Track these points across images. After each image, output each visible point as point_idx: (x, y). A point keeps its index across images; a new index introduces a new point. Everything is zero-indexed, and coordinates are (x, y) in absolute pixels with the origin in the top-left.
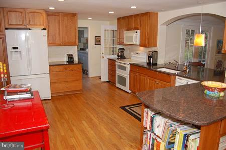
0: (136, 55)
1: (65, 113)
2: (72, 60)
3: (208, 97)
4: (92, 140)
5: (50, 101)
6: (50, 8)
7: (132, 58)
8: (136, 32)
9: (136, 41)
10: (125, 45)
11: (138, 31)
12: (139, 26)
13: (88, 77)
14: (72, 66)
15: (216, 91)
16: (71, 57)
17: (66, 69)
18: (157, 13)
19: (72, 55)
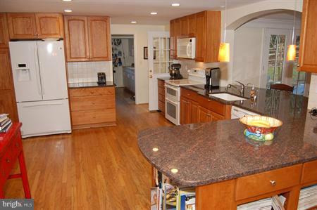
0: (195, 74)
1: (80, 153)
2: (104, 81)
3: (247, 140)
4: (98, 192)
5: (70, 136)
6: (66, 11)
7: (190, 78)
8: (191, 41)
9: (191, 53)
10: (180, 59)
11: (193, 39)
12: (194, 32)
13: (135, 104)
14: (102, 90)
15: (258, 132)
16: (102, 77)
17: (92, 93)
18: (220, 12)
19: (104, 74)
